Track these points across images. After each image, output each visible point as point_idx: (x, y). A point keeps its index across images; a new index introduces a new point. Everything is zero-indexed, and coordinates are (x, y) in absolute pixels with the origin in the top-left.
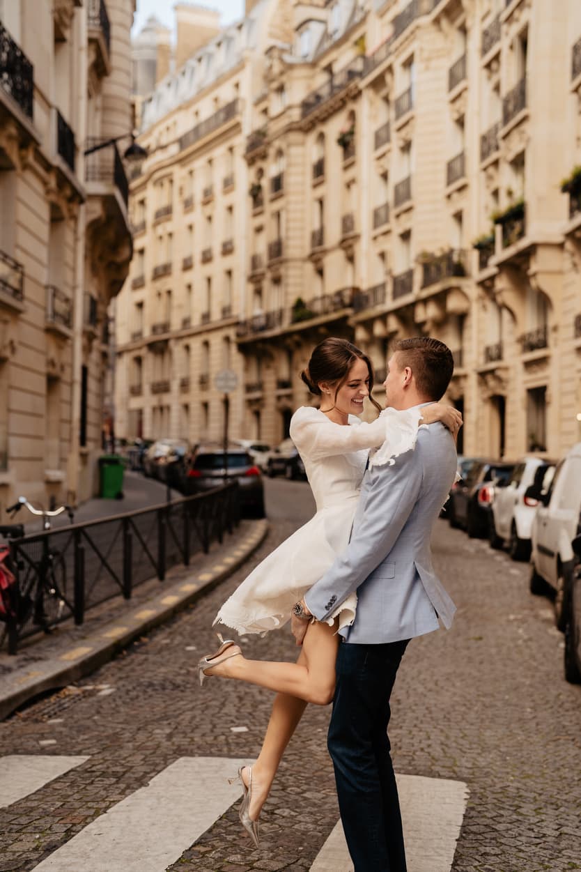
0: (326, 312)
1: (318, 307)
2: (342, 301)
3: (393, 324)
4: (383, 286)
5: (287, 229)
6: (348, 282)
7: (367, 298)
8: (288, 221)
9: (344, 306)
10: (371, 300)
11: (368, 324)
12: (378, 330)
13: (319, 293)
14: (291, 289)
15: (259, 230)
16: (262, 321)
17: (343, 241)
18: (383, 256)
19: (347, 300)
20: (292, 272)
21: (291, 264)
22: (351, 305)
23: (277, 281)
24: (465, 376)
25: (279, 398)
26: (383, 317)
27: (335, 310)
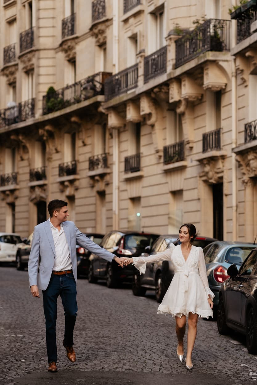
0: (78, 101)
1: (69, 96)
2: (93, 88)
3: (146, 106)
4: (135, 67)
5: (38, 19)
6: (100, 68)
7: (119, 83)
8: (39, 10)
9: (96, 93)
10: (123, 85)
11: (120, 110)
12: (131, 114)
13: (70, 81)
14: (42, 79)
15: (11, 22)
16: (15, 112)
17: (94, 26)
18: (134, 38)
19: (98, 86)
20: (43, 62)
21: (42, 54)
22: (102, 92)
23: (29, 72)
24: (223, 157)
25: (32, 188)
26: (136, 101)
27: (86, 98)
